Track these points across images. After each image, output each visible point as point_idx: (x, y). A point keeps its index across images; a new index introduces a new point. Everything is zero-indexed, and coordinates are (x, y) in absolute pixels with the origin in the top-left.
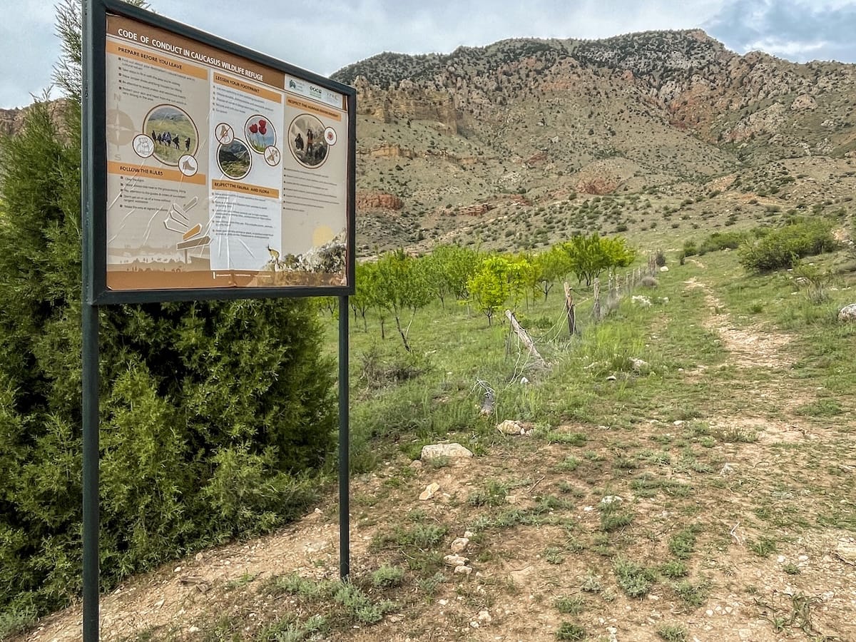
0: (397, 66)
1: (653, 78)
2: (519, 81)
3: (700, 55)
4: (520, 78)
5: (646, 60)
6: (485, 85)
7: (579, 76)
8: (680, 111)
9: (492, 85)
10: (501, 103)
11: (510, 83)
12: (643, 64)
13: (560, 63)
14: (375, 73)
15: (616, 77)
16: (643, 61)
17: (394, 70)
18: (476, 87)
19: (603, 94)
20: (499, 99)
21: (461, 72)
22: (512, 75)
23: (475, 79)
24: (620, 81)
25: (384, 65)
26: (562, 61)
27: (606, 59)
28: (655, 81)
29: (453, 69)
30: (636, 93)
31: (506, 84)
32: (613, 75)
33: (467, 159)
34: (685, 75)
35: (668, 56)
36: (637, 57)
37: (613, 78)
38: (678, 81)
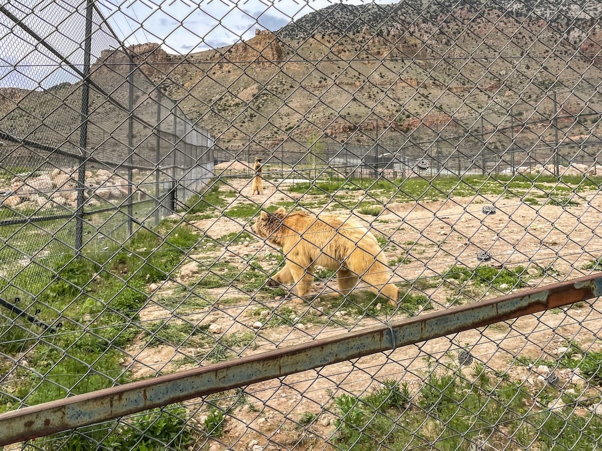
0: (348, 14)
1: (561, 25)
2: (457, 27)
3: (592, 7)
4: (457, 25)
5: (551, 11)
6: (431, 30)
7: (505, 24)
8: (588, 51)
9: (435, 30)
10: (446, 44)
11: (449, 28)
12: (548, 15)
13: (489, 14)
14: (334, 20)
15: (533, 25)
16: (548, 11)
17: (347, 17)
18: (426, 32)
19: (527, 38)
20: (444, 41)
21: (409, 20)
22: (450, 22)
23: (423, 25)
24: (537, 28)
25: (338, 12)
26: (490, 12)
27: (516, 10)
28: (562, 27)
29: (404, 18)
30: (552, 37)
31: (446, 29)
32: (530, 23)
33: (456, 88)
34: (588, 24)
35: (568, 8)
36: (543, 9)
37: (531, 25)
38: (584, 28)
